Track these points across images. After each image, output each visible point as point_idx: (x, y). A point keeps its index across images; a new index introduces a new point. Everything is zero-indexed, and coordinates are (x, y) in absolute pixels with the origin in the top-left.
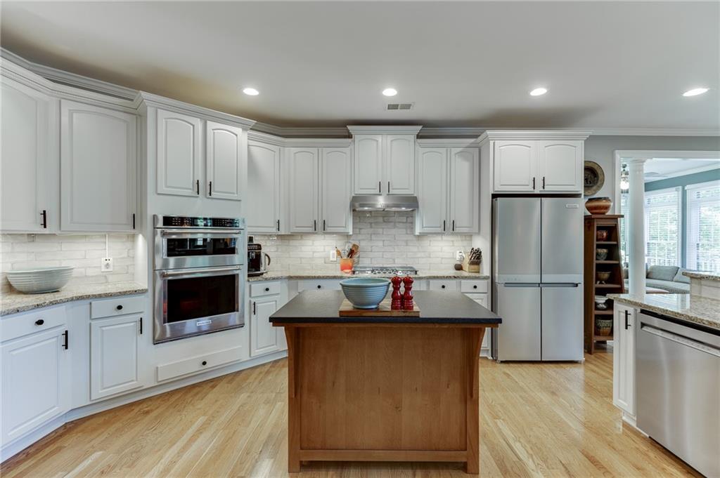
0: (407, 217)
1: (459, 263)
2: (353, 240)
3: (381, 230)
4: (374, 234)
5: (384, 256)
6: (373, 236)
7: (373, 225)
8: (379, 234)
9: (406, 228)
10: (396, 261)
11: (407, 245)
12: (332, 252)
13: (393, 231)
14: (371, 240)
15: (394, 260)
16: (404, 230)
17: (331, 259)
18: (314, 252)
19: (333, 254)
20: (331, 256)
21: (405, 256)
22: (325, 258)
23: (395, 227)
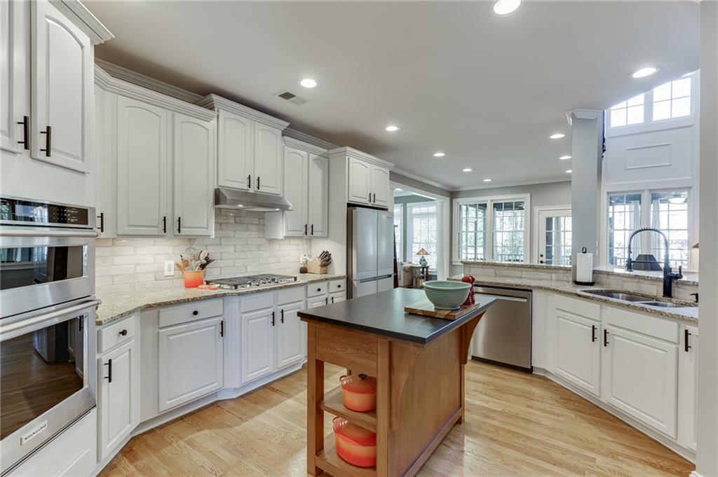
0: (259, 219)
1: (303, 266)
2: (198, 245)
3: (232, 232)
4: (224, 237)
5: (236, 265)
6: (223, 240)
7: (223, 226)
8: (229, 237)
9: (258, 231)
10: (248, 268)
11: (259, 250)
12: (167, 263)
13: (246, 234)
14: (221, 244)
15: (246, 268)
16: (257, 233)
17: (167, 273)
18: (136, 265)
19: (170, 266)
20: (166, 269)
21: (257, 263)
22: (155, 273)
23: (247, 230)
